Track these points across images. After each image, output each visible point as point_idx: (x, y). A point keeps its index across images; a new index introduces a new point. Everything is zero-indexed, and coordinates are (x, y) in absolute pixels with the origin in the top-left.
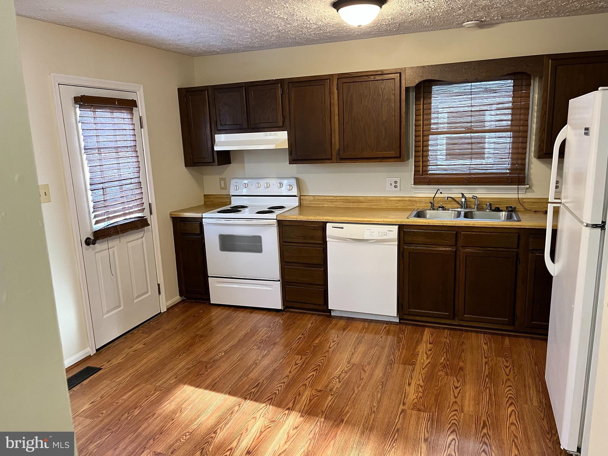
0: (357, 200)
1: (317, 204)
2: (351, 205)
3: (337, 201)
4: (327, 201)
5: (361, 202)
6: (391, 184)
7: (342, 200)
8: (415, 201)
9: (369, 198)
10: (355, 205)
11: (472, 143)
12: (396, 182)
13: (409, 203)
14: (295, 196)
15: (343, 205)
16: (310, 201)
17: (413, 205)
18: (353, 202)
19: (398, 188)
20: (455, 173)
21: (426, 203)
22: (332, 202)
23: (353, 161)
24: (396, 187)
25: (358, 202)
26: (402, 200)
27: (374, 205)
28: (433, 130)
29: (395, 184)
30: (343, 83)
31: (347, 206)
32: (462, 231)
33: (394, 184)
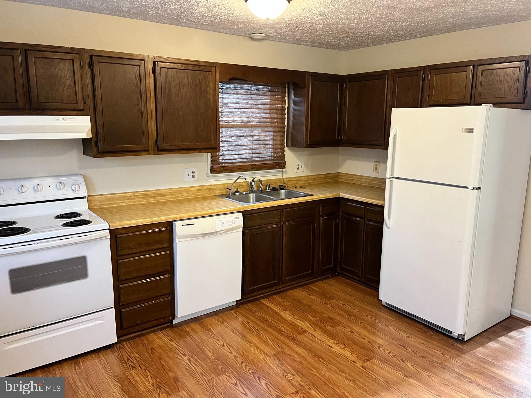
0: (158, 194)
1: (110, 204)
2: (152, 200)
3: (135, 197)
4: (124, 198)
5: (162, 196)
6: (189, 174)
7: (141, 195)
8: (212, 189)
9: (171, 191)
10: (156, 200)
11: (253, 136)
12: (193, 172)
13: (207, 191)
14: (83, 198)
15: (143, 201)
16: (101, 201)
17: (210, 193)
18: (154, 197)
19: (195, 178)
20: (242, 161)
21: (221, 190)
22: (129, 199)
23: (172, 153)
24: (193, 177)
25: (159, 196)
26: (201, 189)
27: (176, 197)
28: (225, 123)
29: (193, 174)
30: (161, 68)
31: (147, 201)
32: (285, 209)
33: (191, 174)
